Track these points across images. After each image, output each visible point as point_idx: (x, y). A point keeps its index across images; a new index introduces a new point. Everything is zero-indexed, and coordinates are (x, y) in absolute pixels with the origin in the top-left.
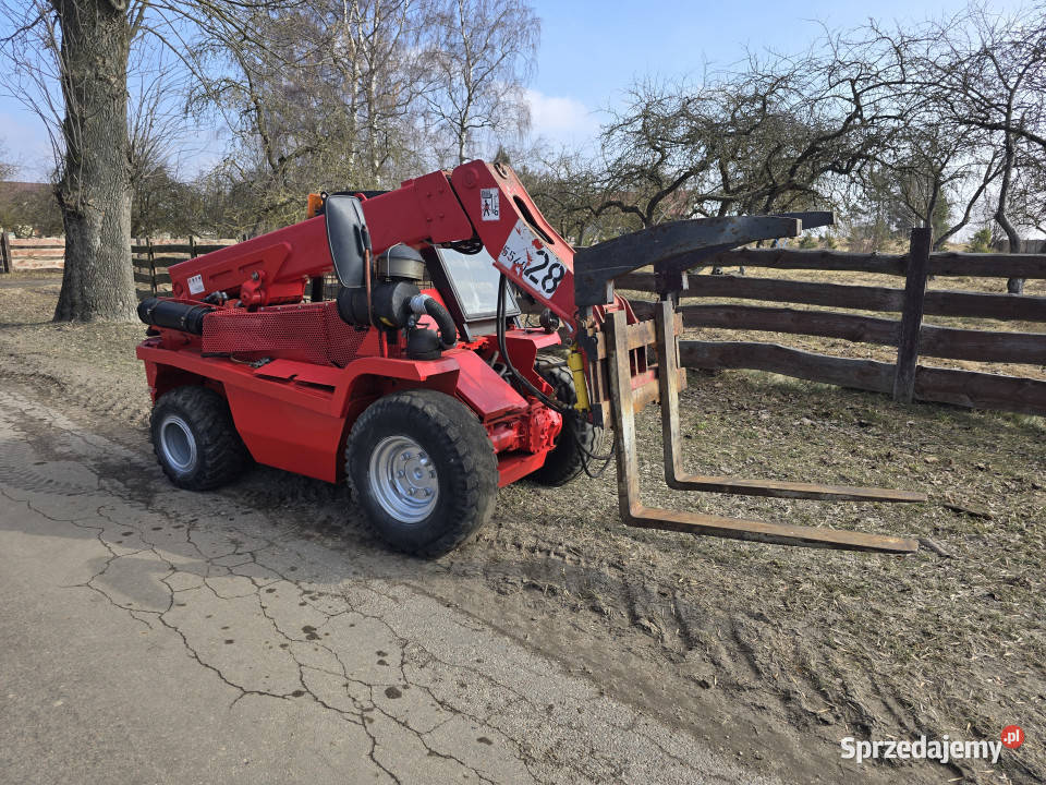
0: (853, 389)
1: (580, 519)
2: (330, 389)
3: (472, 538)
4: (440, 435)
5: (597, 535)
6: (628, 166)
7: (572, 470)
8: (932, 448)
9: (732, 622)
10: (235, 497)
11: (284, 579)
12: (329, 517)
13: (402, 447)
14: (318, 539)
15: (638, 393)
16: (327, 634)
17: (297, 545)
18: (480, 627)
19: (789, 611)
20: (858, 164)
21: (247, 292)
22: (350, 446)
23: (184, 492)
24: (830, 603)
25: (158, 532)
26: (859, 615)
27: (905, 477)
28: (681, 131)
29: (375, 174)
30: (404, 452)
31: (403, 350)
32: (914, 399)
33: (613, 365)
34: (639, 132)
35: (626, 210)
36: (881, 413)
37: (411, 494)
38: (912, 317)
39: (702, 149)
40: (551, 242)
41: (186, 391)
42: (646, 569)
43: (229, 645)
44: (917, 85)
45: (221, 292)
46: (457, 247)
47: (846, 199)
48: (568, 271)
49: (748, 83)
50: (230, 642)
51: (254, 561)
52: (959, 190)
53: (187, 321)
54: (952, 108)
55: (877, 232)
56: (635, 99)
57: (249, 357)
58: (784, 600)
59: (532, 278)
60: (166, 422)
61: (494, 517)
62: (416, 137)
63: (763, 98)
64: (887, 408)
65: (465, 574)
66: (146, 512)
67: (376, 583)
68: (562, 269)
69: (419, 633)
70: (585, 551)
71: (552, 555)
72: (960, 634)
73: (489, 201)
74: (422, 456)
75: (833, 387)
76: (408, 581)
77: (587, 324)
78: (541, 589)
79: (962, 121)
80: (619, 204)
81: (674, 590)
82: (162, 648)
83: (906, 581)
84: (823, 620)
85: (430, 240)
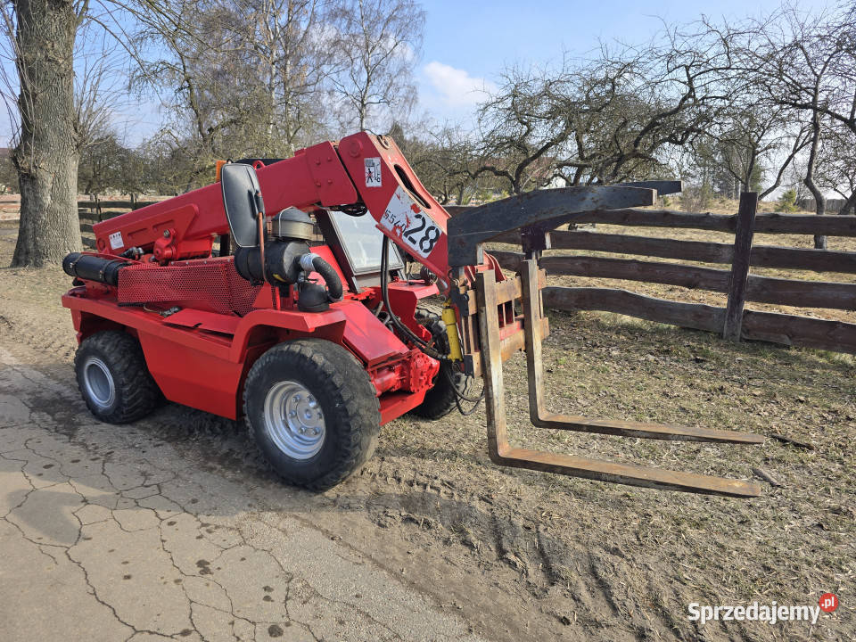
0: (689, 329)
1: (454, 453)
2: (230, 337)
3: (357, 472)
4: (326, 382)
5: (469, 469)
6: (500, 138)
7: (448, 405)
8: (759, 382)
9: (590, 556)
10: (149, 430)
11: (185, 511)
12: (230, 450)
13: (293, 390)
14: (220, 471)
15: (506, 343)
16: (219, 568)
17: (199, 477)
18: (360, 561)
19: (641, 545)
20: (690, 137)
21: (159, 248)
22: (247, 389)
23: (104, 424)
24: (678, 536)
25: (76, 465)
26: (705, 549)
27: (736, 409)
28: (544, 108)
29: (290, 142)
30: (295, 394)
31: (295, 302)
32: (741, 338)
33: (483, 320)
34: (509, 109)
35: (498, 174)
36: (714, 350)
37: (302, 432)
38: (740, 269)
39: (562, 123)
40: (428, 206)
41: (105, 336)
42: (512, 503)
43: (127, 581)
44: (740, 71)
45: (137, 247)
46: (345, 210)
47: (680, 166)
48: (443, 233)
49: (600, 68)
50: (128, 577)
51: (160, 494)
52: (772, 159)
53: (105, 275)
54: (770, 91)
55: (703, 193)
56: (506, 81)
57: (159, 306)
58: (637, 534)
59: (411, 239)
60: (89, 362)
61: (378, 451)
62: (322, 113)
63: (612, 81)
64: (719, 346)
65: (349, 507)
66: (69, 444)
67: (268, 515)
68: (437, 231)
69: (304, 568)
70: (458, 484)
71: (428, 488)
72: (796, 568)
73: (372, 169)
74: (311, 400)
75: (673, 326)
76: (296, 514)
77: (459, 282)
78: (417, 523)
79: (777, 101)
80: (492, 169)
81: (537, 524)
82: (63, 585)
83: (745, 512)
84: (673, 554)
85: (319, 203)
